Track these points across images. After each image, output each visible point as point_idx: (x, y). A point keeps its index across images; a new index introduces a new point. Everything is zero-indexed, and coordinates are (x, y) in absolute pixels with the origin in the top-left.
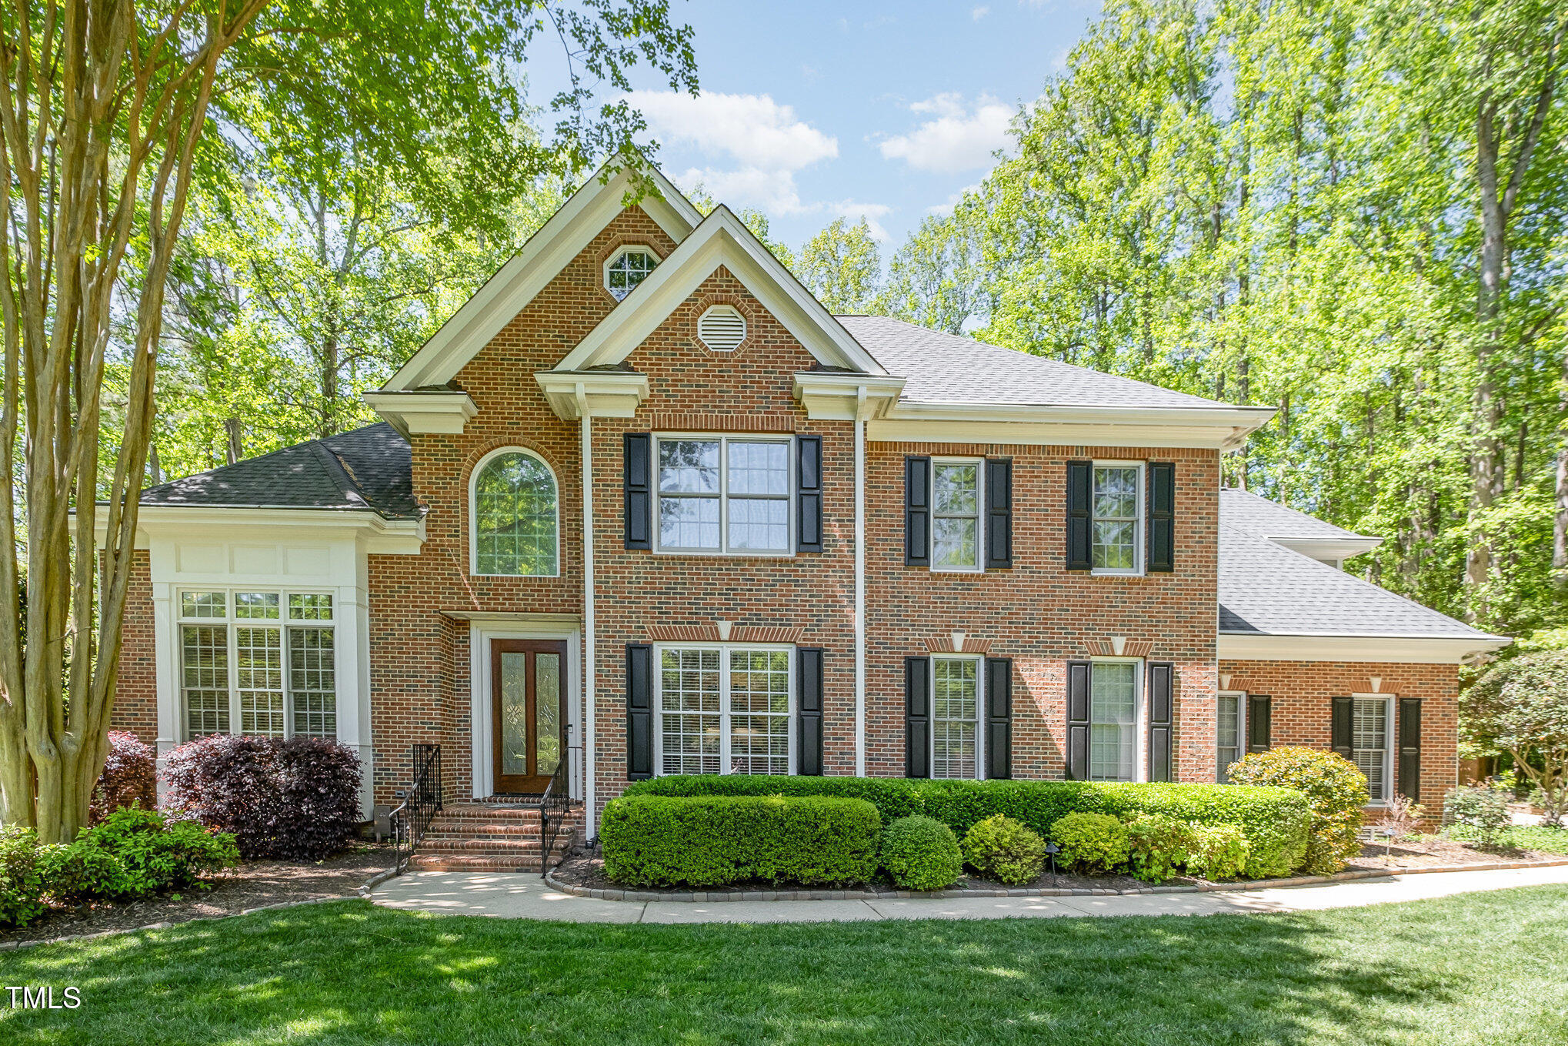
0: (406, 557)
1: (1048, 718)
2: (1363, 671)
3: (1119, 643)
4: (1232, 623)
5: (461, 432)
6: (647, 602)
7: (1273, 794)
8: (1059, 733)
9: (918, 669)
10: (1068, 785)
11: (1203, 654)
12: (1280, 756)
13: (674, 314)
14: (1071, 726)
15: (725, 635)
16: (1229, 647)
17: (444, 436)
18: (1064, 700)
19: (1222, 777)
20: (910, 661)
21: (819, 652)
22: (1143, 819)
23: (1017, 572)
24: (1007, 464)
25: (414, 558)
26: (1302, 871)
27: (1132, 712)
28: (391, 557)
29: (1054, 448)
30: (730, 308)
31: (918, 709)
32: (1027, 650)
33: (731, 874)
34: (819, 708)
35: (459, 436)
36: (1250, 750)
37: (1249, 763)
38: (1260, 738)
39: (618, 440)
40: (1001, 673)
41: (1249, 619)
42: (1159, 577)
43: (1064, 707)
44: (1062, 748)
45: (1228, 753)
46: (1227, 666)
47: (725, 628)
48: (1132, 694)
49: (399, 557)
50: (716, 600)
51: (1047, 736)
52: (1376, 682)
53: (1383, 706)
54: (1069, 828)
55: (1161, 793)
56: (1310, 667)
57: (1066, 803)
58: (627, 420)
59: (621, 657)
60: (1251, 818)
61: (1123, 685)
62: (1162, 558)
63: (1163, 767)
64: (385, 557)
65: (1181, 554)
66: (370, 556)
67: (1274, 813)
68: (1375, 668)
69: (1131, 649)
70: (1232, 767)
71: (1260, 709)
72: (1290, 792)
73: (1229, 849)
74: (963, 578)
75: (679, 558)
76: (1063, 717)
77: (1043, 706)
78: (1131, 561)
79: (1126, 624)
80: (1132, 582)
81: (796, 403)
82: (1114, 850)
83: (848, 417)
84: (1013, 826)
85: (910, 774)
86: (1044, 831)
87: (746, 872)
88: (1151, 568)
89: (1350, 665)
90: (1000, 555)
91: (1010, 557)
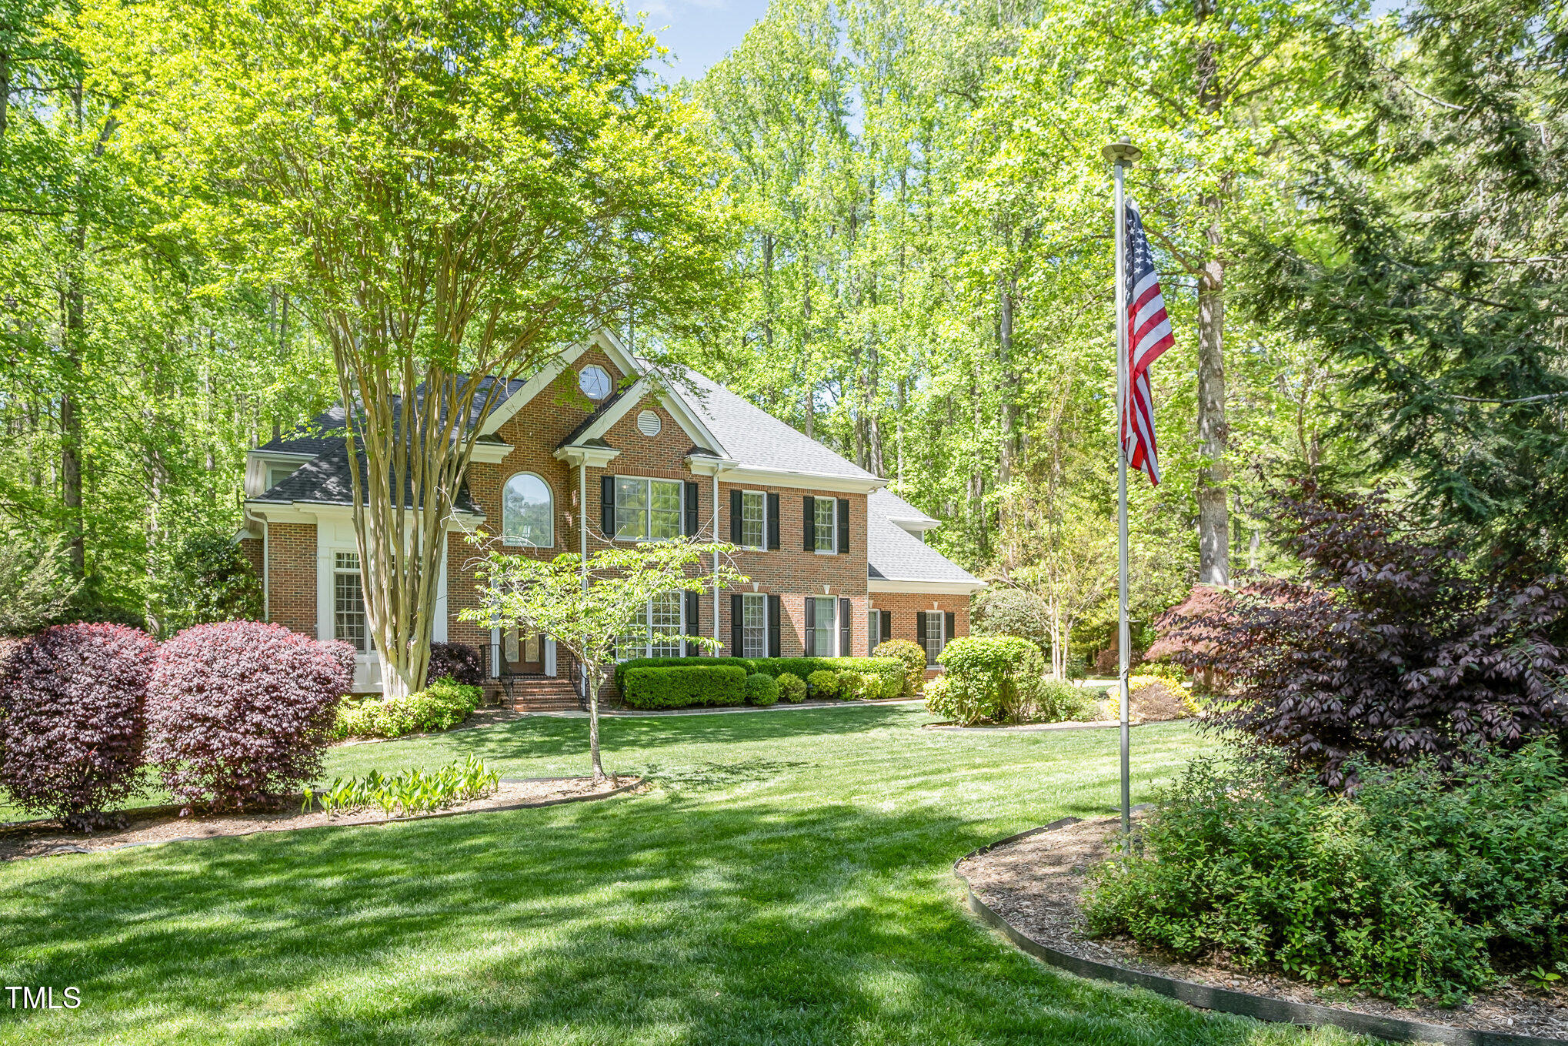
1: (797, 625)
2: (930, 598)
3: (827, 588)
4: (874, 573)
5: (500, 462)
7: (890, 660)
8: (802, 634)
9: (737, 600)
10: (809, 659)
11: (862, 591)
12: (893, 644)
13: (626, 415)
14: (807, 631)
16: (873, 586)
17: (490, 464)
18: (804, 617)
19: (871, 654)
20: (734, 597)
21: (696, 594)
22: (843, 672)
23: (782, 552)
24: (777, 496)
26: (902, 695)
27: (833, 621)
28: (458, 534)
29: (798, 490)
30: (653, 412)
31: (737, 622)
32: (787, 590)
33: (690, 700)
34: (697, 622)
35: (499, 465)
36: (882, 641)
37: (881, 647)
38: (886, 635)
39: (597, 479)
40: (775, 603)
41: (880, 570)
42: (843, 555)
43: (803, 621)
44: (803, 641)
45: (873, 643)
46: (873, 596)
48: (832, 611)
51: (796, 636)
52: (936, 604)
53: (939, 616)
54: (815, 676)
55: (847, 661)
56: (907, 596)
57: (812, 667)
58: (603, 469)
60: (882, 671)
61: (828, 608)
62: (844, 547)
63: (846, 651)
64: (455, 533)
65: (852, 545)
67: (890, 669)
68: (936, 597)
69: (833, 591)
70: (875, 649)
71: (886, 617)
72: (896, 660)
73: (875, 685)
74: (758, 553)
76: (803, 626)
77: (794, 620)
78: (831, 547)
79: (830, 579)
80: (832, 558)
81: (686, 466)
82: (833, 685)
83: (711, 475)
84: (794, 678)
85: (734, 655)
86: (804, 677)
87: (696, 700)
88: (840, 551)
89: (925, 595)
90: (774, 543)
91: (778, 544)
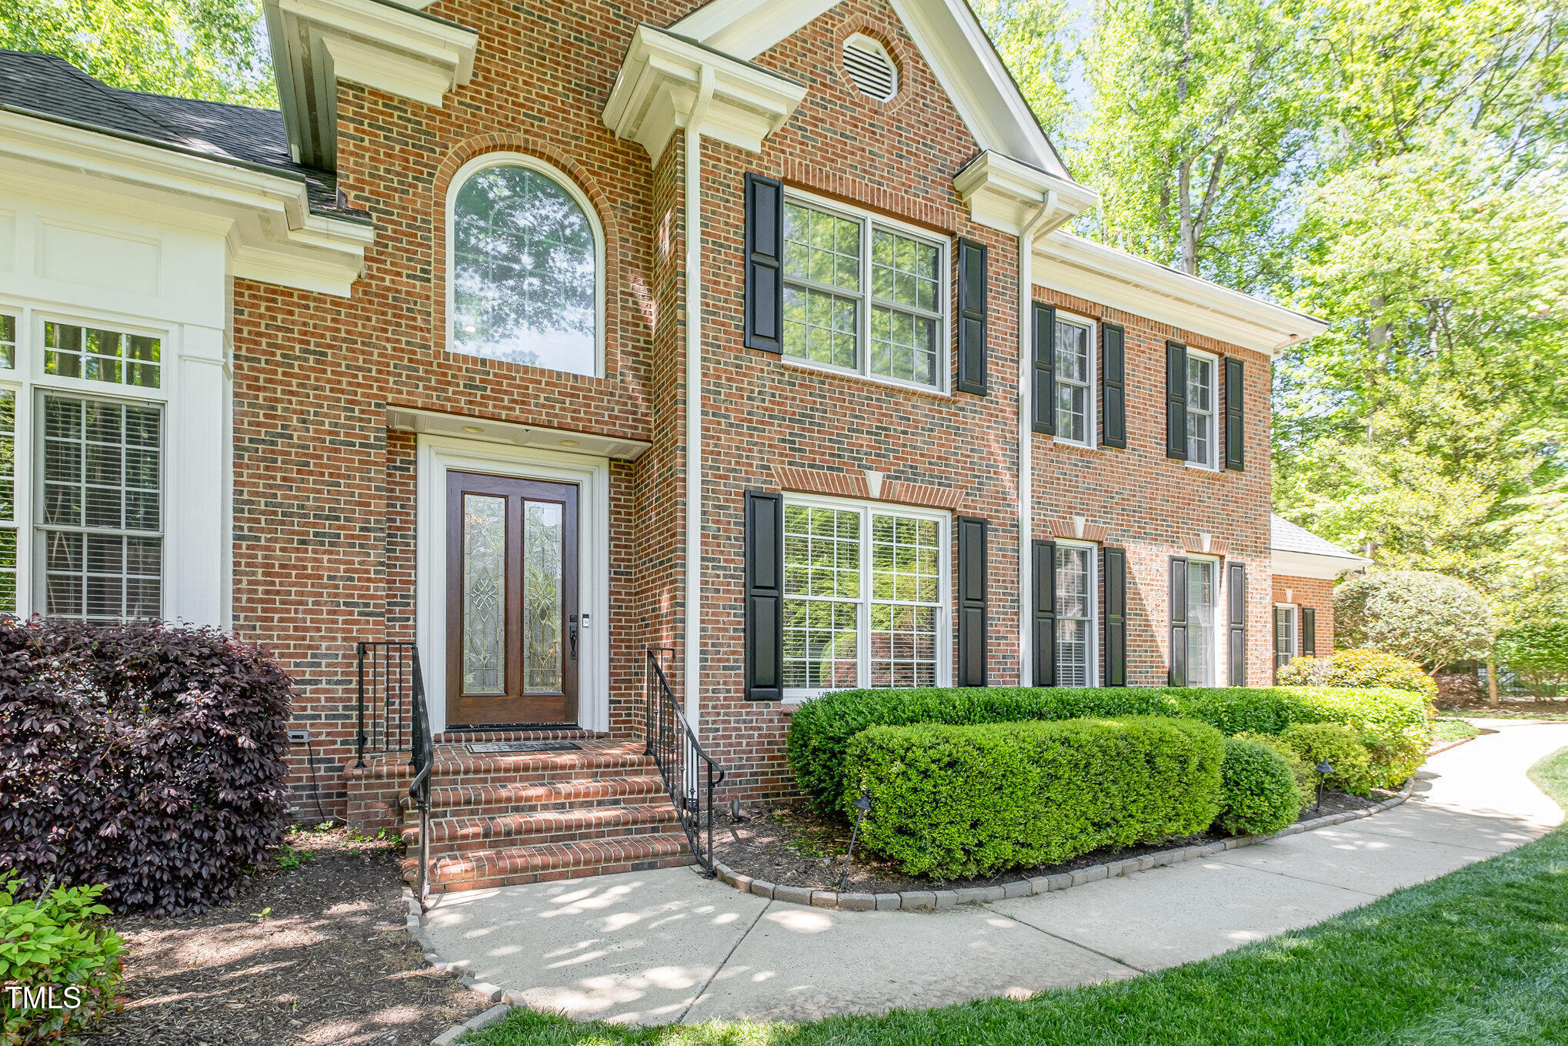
0: (320, 298)
1: (1153, 617)
2: (1282, 582)
3: (1205, 541)
5: (438, 102)
6: (774, 431)
8: (1162, 634)
9: (1045, 554)
13: (813, 24)
14: (1173, 627)
15: (875, 491)
17: (404, 101)
18: (1166, 598)
20: (1038, 546)
21: (982, 524)
23: (1129, 456)
24: (1120, 334)
25: (337, 302)
28: (288, 292)
29: (1157, 326)
30: (877, 44)
31: (1045, 604)
32: (1137, 538)
34: (983, 598)
35: (432, 109)
36: (1301, 652)
39: (735, 181)
40: (1113, 563)
42: (1231, 474)
43: (1166, 606)
44: (1165, 651)
47: (875, 481)
48: (1213, 588)
49: (305, 295)
50: (864, 440)
51: (1152, 638)
52: (1289, 594)
58: (749, 154)
59: (736, 509)
62: (1233, 458)
63: (1241, 671)
64: (274, 290)
65: (1248, 455)
66: (239, 282)
68: (1288, 581)
69: (1215, 547)
74: (1081, 454)
75: (820, 374)
76: (1166, 616)
77: (1149, 604)
78: (1209, 455)
79: (1209, 522)
80: (1213, 478)
81: (958, 196)
83: (1013, 231)
88: (1227, 467)
90: (1114, 434)
91: (1123, 437)
